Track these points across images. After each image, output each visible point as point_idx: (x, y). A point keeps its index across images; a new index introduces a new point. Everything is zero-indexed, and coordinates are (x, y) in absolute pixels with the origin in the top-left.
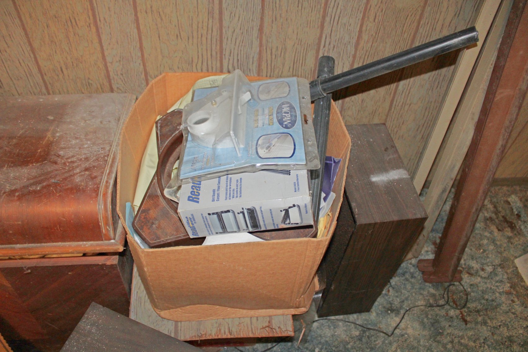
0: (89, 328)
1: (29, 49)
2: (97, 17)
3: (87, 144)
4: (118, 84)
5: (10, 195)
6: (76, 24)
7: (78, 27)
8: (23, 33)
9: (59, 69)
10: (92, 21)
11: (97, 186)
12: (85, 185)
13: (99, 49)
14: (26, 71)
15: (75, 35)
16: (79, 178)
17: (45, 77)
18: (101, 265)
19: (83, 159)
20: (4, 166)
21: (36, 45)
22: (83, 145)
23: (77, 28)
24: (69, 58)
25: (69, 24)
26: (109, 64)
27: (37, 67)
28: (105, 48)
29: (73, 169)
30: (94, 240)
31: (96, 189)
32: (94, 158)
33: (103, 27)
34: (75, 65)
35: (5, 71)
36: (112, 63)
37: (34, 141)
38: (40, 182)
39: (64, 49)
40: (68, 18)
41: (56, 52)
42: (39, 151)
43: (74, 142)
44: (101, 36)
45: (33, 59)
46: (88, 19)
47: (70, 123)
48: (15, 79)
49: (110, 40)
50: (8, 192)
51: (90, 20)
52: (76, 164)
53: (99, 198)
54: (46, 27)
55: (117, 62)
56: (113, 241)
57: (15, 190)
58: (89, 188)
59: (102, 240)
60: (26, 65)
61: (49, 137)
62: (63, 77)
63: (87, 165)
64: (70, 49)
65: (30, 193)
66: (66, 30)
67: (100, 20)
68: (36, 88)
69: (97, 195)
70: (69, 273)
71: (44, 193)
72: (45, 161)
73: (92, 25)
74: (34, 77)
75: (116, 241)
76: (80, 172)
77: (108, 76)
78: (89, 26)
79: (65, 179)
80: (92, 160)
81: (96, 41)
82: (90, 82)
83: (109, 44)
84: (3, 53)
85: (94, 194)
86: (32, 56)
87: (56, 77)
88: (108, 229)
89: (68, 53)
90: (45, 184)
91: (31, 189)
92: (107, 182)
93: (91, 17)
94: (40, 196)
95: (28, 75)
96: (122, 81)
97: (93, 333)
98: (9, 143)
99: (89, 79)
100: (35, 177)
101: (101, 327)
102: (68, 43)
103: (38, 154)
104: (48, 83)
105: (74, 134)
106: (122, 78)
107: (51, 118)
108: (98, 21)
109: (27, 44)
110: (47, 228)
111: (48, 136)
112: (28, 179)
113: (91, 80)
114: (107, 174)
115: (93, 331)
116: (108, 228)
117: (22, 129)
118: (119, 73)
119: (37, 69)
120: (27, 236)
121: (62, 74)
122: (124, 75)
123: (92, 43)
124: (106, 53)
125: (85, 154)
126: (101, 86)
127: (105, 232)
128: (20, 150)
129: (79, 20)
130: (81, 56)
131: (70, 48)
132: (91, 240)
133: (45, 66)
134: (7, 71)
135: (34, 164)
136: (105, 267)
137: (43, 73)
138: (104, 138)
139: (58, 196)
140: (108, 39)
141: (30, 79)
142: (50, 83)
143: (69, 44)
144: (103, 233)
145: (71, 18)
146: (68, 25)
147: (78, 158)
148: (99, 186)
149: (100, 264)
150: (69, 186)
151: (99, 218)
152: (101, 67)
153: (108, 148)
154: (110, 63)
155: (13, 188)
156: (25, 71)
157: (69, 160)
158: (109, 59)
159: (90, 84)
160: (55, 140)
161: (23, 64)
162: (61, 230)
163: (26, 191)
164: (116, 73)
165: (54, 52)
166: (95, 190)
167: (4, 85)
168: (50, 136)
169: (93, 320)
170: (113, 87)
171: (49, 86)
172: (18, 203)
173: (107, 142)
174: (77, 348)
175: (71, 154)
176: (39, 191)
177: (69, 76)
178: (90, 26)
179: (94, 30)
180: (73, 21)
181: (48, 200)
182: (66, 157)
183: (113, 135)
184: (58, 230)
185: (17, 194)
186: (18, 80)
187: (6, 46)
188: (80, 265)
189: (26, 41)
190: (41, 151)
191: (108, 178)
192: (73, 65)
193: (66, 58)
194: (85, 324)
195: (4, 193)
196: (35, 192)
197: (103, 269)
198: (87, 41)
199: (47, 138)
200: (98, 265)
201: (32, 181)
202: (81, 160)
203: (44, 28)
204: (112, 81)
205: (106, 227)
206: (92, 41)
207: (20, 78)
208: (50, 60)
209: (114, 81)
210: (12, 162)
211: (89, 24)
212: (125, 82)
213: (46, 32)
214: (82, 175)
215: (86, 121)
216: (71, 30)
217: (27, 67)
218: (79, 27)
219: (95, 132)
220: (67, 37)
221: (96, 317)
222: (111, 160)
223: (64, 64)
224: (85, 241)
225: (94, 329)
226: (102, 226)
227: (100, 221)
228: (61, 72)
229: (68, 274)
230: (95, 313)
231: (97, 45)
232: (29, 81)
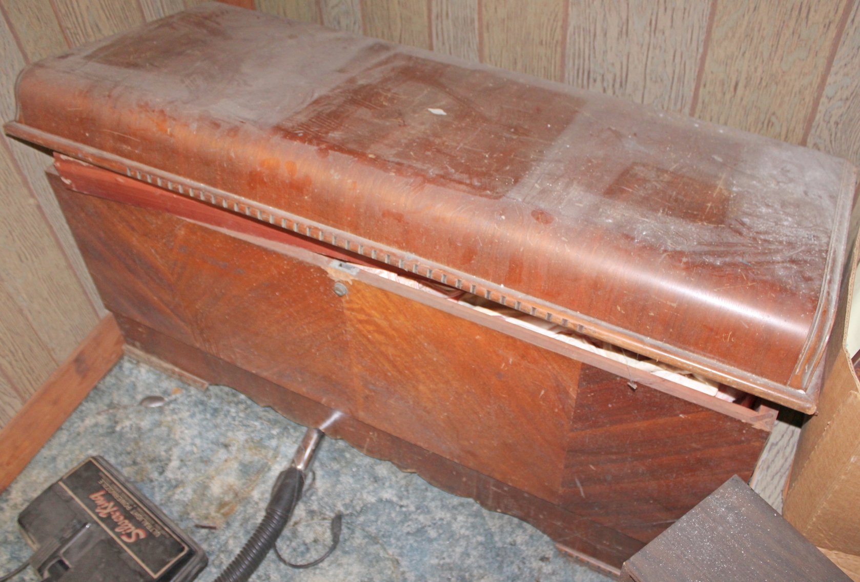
0: (723, 512)
1: (703, 37)
2: (852, 13)
3: (787, 220)
4: (820, 137)
5: (673, 257)
6: (807, 17)
7: (807, 23)
8: (707, 12)
9: (733, 83)
10: (837, 19)
11: (815, 294)
12: (795, 285)
13: (821, 69)
14: (677, 71)
15: (793, 33)
16: (782, 270)
17: (701, 90)
18: (743, 423)
19: (785, 243)
20: (659, 211)
21: (717, 34)
22: (781, 220)
23: (804, 23)
24: (760, 70)
25: (795, 13)
26: (823, 100)
27: (697, 70)
28: (833, 70)
29: (771, 252)
30: (772, 379)
31: (813, 299)
32: (803, 248)
33: (851, 33)
34: (764, 84)
35: (644, 62)
36: (830, 99)
37: (698, 187)
38: (720, 255)
39: (762, 53)
40: (799, 4)
41: (743, 54)
42: (709, 205)
43: (764, 210)
44: (838, 49)
45: (699, 56)
46: (832, 13)
47: (753, 177)
48: (651, 79)
49: (852, 58)
50: (671, 252)
51: (835, 16)
52: (773, 247)
53: (816, 314)
54: (752, 10)
55: (841, 99)
56: (801, 392)
57: (681, 253)
58: (801, 293)
59: (785, 384)
60: (683, 63)
61: (721, 189)
62: (731, 98)
63: (792, 253)
64: (770, 55)
65: (704, 265)
66: (784, 22)
67: (853, 20)
68: (675, 104)
69: (815, 308)
70: (681, 416)
71: (728, 274)
72: (721, 224)
73: (833, 27)
74: (683, 83)
75: (807, 394)
76: (783, 262)
77: (810, 121)
78: (827, 27)
79: (760, 264)
80: (800, 250)
81: (825, 53)
82: (773, 119)
83: (846, 65)
84: (657, 35)
85: (809, 305)
86: (701, 50)
87: (719, 95)
88: (804, 370)
89: (763, 61)
90: (727, 259)
91: (707, 260)
92: (828, 293)
93: (841, 11)
94: (721, 277)
95: (676, 80)
96: (831, 135)
97: (728, 522)
98: (658, 177)
99: (774, 114)
100: (710, 244)
101: (743, 519)
102: (772, 46)
103: (708, 208)
104: (700, 100)
105: (762, 197)
106: (833, 130)
107: (719, 159)
108: (849, 21)
109: (705, 30)
110: (712, 330)
111: (719, 187)
112: (700, 243)
113: (777, 118)
114: (827, 281)
115: (730, 519)
116: (806, 367)
117: (675, 162)
118: (833, 119)
119: (696, 74)
120: (671, 330)
121: (733, 94)
122: (840, 126)
123: (816, 55)
124: (830, 80)
125: (786, 236)
126: (787, 131)
127: (798, 373)
128: (678, 194)
129: (816, 11)
130: (784, 72)
131: (773, 54)
132: (767, 377)
133: (712, 72)
134: (646, 64)
135: (705, 224)
136: (747, 431)
137: (702, 83)
138: (816, 221)
139: (749, 286)
140: (848, 55)
141: (674, 87)
142: (703, 102)
143: (774, 49)
144: (795, 372)
145: (804, 6)
146: (791, 15)
147: (775, 238)
148: (818, 295)
149: (743, 421)
150: (768, 277)
151: (805, 346)
152: (807, 100)
153: (824, 240)
154: (827, 97)
155: (679, 248)
156: (674, 72)
157: (762, 237)
158: (828, 91)
159: (770, 124)
160: (732, 196)
161: (678, 60)
162: (730, 340)
163: (698, 260)
164: (827, 118)
165: (741, 53)
166: (811, 299)
167: (628, 84)
168: (722, 187)
169: (732, 502)
170: (808, 140)
171: (699, 106)
172: (684, 274)
173: (821, 229)
174: (698, 532)
175: (762, 228)
176: (719, 267)
177: (742, 99)
178: (829, 26)
179: (832, 32)
180: (804, 10)
181: (732, 287)
182: (756, 230)
183: (830, 220)
184: (726, 338)
185: (684, 260)
186: (656, 82)
187: (669, 23)
188: (708, 410)
189: (705, 24)
190: (711, 207)
191: (829, 288)
192: (760, 83)
193: (756, 69)
194: (717, 502)
195: (665, 251)
196: (714, 267)
197: (740, 431)
198: (810, 49)
199: (718, 190)
200: (739, 421)
201: (706, 248)
202: (781, 243)
203: (748, 10)
204: (813, 131)
205: (805, 365)
206: (817, 52)
207: (659, 80)
208: (726, 65)
209: (816, 131)
210: (669, 208)
211: (830, 23)
212: (835, 138)
213: (746, 17)
214: (786, 268)
215: (778, 182)
216: (792, 24)
217: (682, 66)
218: (810, 22)
219: (798, 206)
220: (778, 34)
221: (737, 499)
222: (830, 261)
223: (746, 78)
224: (756, 374)
225: (731, 516)
226: (800, 361)
227: (803, 351)
228: (732, 89)
229: (678, 415)
230: (737, 492)
231: (822, 62)
232: (671, 88)
